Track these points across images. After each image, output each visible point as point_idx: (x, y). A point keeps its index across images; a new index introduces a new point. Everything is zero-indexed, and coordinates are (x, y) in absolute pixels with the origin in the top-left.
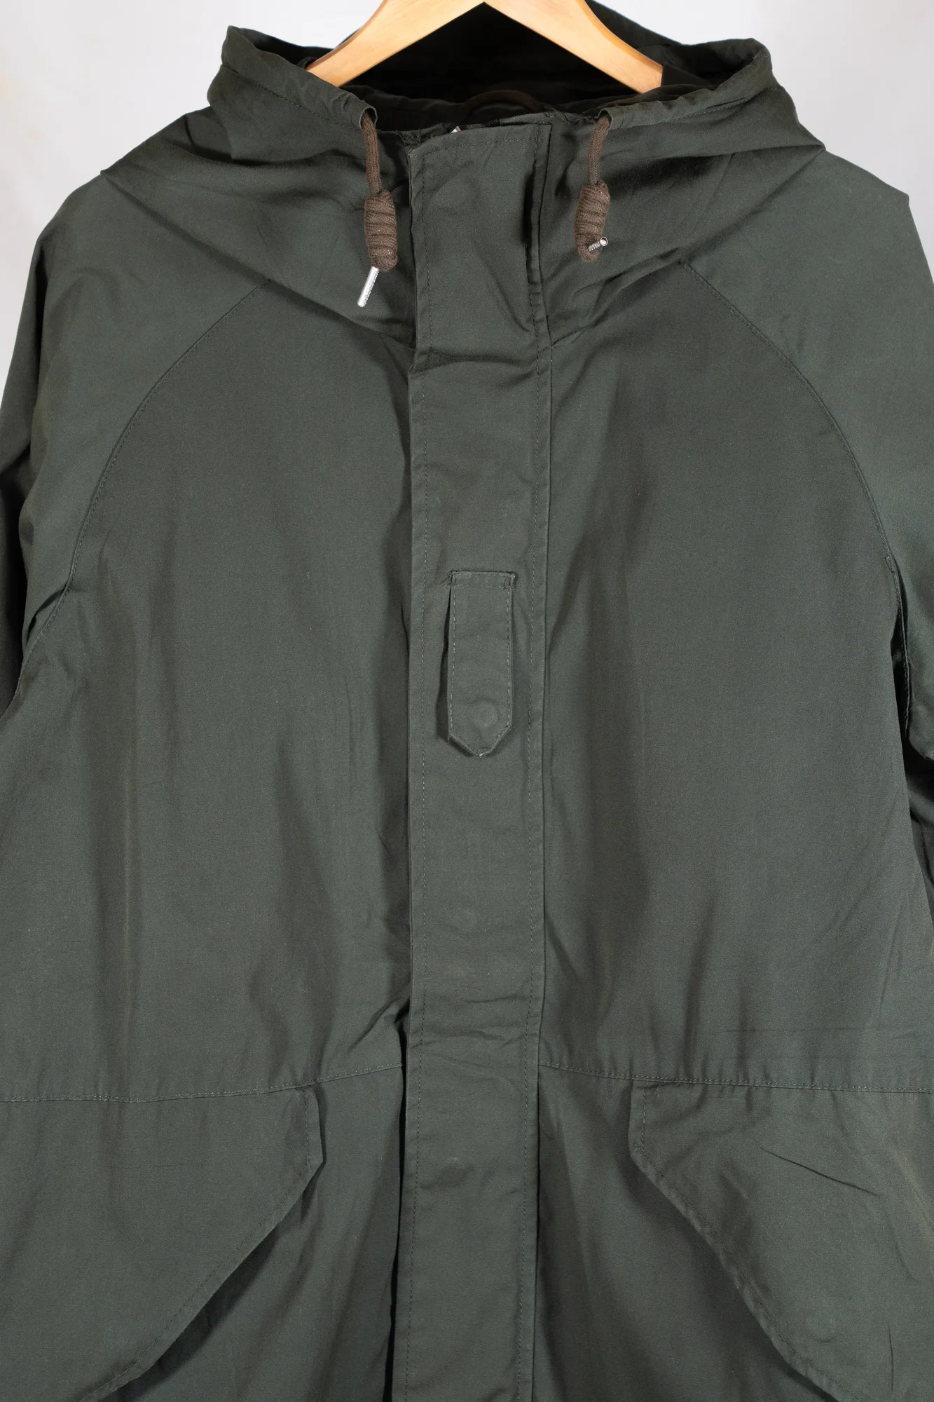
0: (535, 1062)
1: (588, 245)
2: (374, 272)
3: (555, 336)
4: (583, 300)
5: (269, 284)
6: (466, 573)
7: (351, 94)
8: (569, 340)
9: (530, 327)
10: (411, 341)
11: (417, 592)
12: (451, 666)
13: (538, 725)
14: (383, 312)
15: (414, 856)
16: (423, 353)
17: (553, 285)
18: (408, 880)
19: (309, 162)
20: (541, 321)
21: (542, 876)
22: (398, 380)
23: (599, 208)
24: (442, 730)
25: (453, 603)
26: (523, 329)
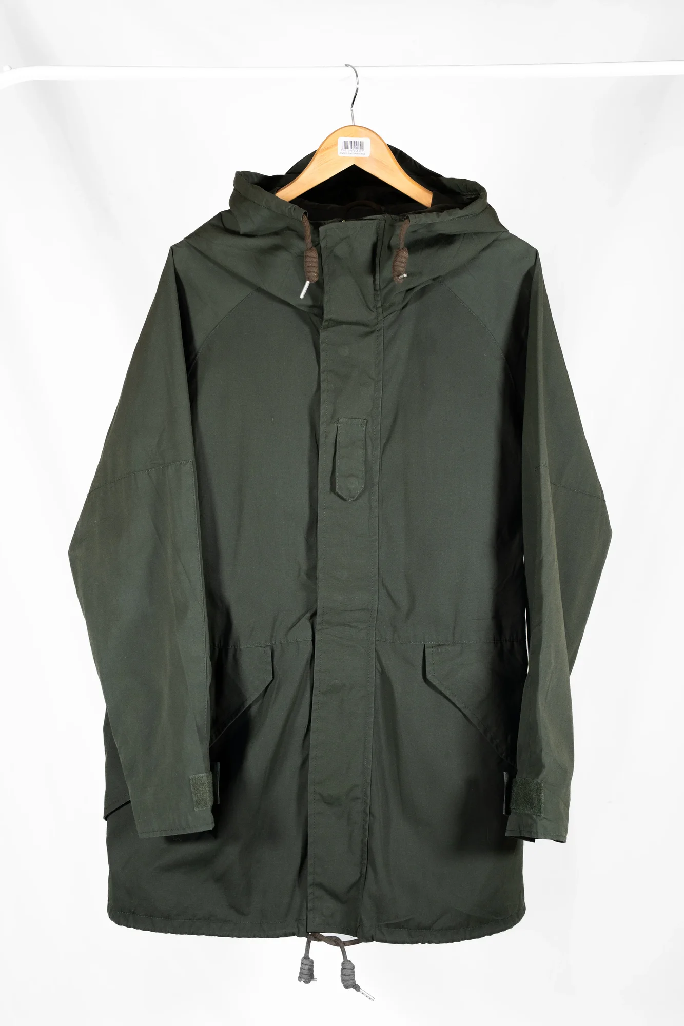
0: (374, 639)
1: (398, 276)
2: (308, 283)
3: (385, 314)
4: (397, 298)
5: (259, 290)
6: (345, 419)
7: (296, 205)
8: (391, 316)
9: (374, 310)
10: (321, 316)
11: (322, 428)
12: (337, 460)
13: (376, 488)
14: (310, 302)
15: (320, 545)
16: (327, 321)
17: (385, 291)
18: (317, 557)
19: (276, 234)
20: (379, 307)
21: (377, 555)
22: (316, 332)
23: (404, 260)
24: (333, 489)
25: (339, 432)
26: (371, 311)
